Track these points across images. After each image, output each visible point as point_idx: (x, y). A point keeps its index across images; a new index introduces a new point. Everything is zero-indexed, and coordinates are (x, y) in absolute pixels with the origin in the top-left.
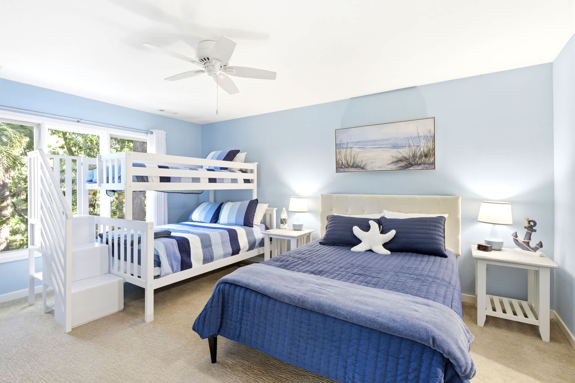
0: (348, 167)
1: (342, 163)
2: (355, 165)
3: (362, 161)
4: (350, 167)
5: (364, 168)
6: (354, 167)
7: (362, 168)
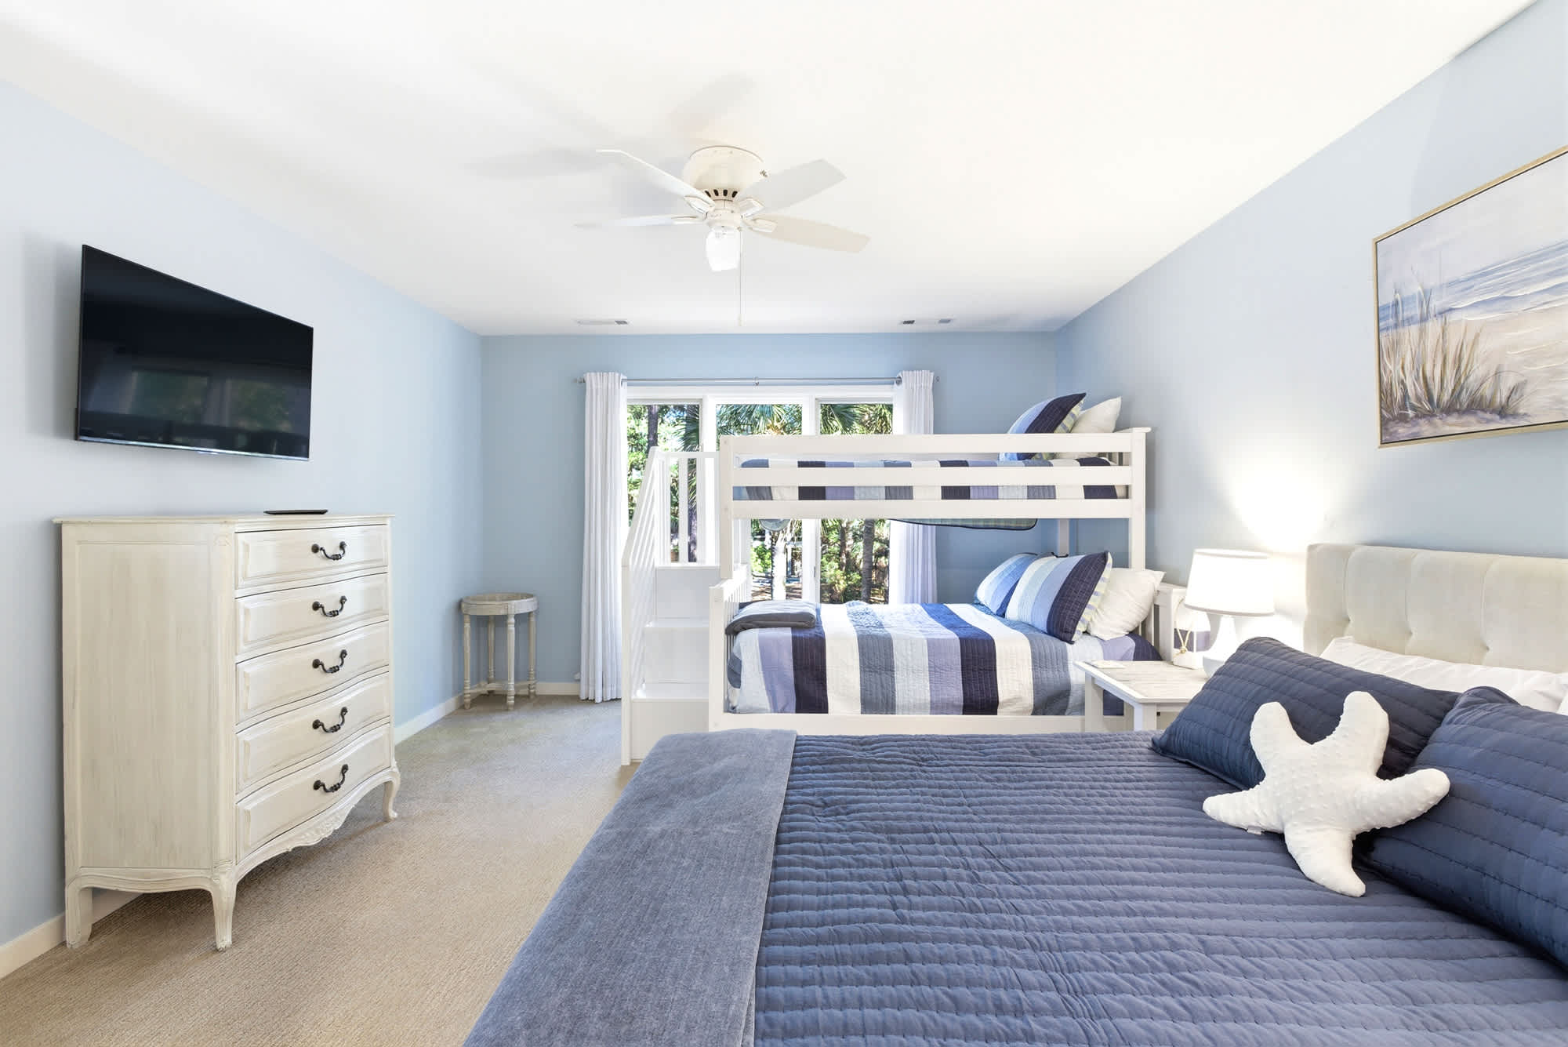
0: (1432, 414)
1: (1405, 396)
2: (1464, 397)
3: (1498, 373)
4: (1442, 411)
5: (1510, 412)
6: (1462, 412)
7: (1503, 412)
